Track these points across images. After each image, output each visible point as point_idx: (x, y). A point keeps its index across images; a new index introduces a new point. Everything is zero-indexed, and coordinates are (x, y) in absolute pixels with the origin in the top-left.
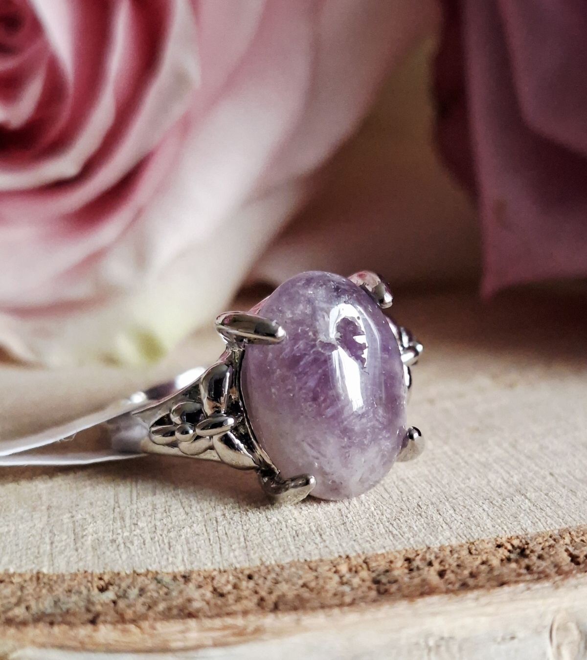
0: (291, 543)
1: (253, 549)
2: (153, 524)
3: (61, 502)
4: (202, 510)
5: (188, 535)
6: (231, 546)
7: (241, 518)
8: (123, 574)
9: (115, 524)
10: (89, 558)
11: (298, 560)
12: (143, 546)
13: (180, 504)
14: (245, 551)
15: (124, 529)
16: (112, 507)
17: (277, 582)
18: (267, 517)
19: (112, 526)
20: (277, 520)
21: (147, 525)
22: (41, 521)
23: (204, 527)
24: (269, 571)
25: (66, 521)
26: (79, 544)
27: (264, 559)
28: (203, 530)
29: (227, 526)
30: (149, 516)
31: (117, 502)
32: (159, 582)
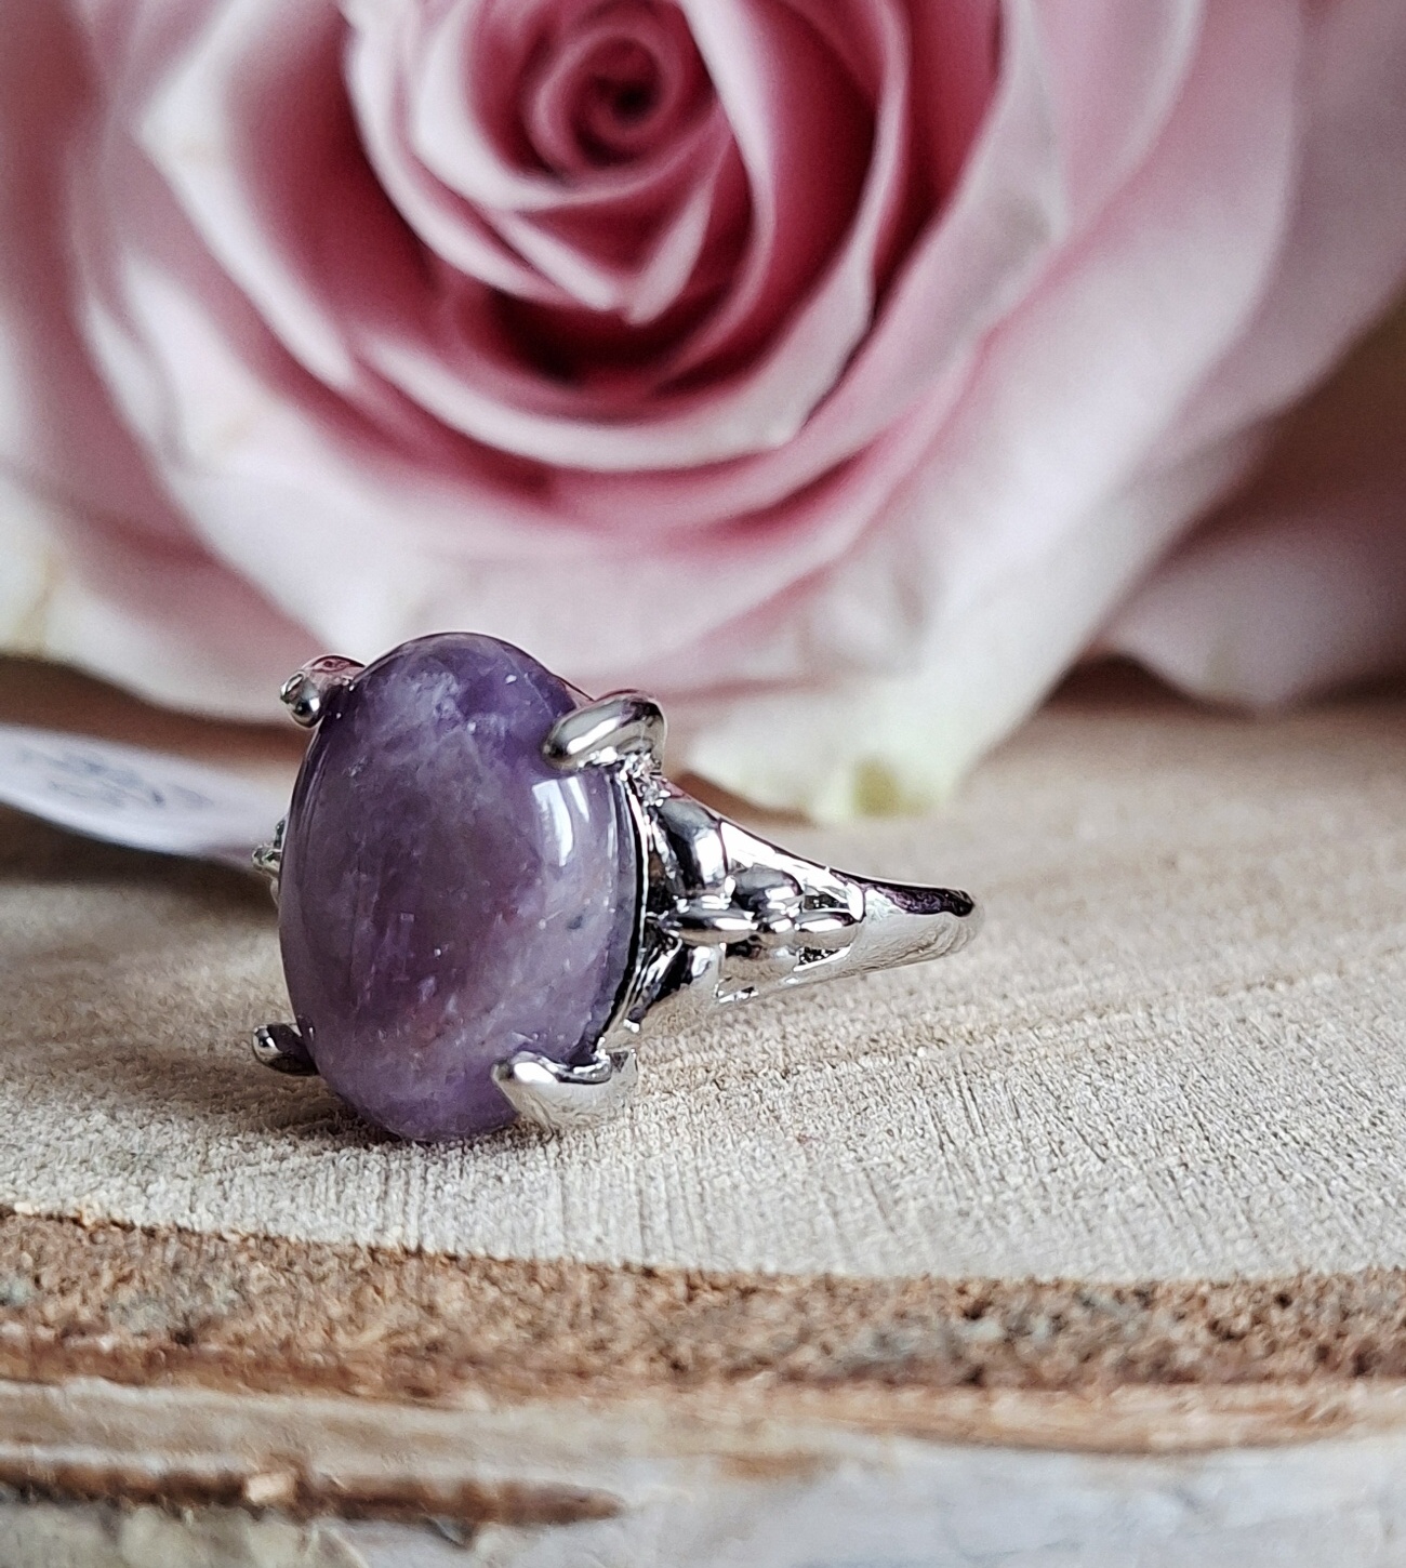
0: (1353, 1230)
1: (1272, 1240)
2: (1036, 1180)
3: (824, 1128)
4: (1134, 1154)
5: (1121, 1206)
6: (1223, 1233)
7: (1224, 1172)
8: (1007, 1285)
9: (955, 1178)
10: (925, 1247)
11: (1381, 1269)
12: (1030, 1227)
13: (1080, 1139)
14: (1255, 1243)
15: (978, 1189)
16: (937, 1140)
17: (1346, 1315)
18: (1280, 1172)
19: (950, 1182)
20: (1303, 1180)
21: (1025, 1182)
22: (794, 1167)
23: (1148, 1189)
24: (1323, 1290)
25: (849, 1167)
26: (893, 1218)
27: (1305, 1262)
28: (1147, 1195)
29: (1199, 1189)
30: (1022, 1162)
31: (945, 1131)
32: (1087, 1304)
